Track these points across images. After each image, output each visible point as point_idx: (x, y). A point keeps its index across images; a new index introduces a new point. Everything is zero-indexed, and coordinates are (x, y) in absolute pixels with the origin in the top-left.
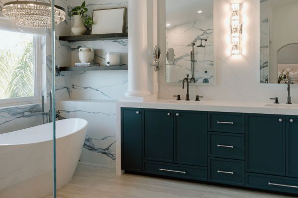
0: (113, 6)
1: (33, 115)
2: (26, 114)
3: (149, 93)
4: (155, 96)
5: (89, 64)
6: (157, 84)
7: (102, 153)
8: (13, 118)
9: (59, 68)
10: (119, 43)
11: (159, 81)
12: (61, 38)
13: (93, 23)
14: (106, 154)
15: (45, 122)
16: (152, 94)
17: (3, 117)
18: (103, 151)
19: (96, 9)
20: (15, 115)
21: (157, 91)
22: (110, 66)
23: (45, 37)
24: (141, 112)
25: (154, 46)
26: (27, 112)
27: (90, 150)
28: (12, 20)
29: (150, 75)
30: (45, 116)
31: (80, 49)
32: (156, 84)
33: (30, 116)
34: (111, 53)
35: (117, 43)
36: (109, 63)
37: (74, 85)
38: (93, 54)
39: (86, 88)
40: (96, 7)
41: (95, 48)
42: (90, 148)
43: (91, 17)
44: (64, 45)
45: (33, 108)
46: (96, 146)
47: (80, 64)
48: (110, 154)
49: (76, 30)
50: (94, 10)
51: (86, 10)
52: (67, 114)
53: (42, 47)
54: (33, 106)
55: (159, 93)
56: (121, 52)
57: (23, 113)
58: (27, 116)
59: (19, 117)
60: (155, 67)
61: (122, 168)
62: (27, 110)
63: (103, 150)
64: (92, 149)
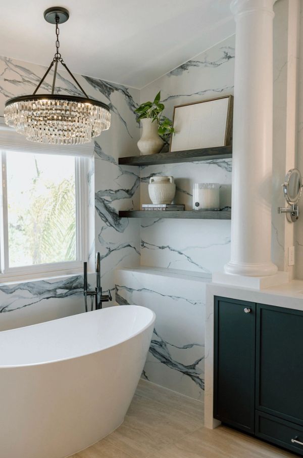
0: (209, 95)
1: (71, 294)
2: (59, 292)
3: (275, 268)
4: (288, 274)
5: (164, 206)
6: (292, 248)
7: (184, 373)
8: (37, 299)
9: (118, 213)
10: (219, 166)
11: (296, 243)
12: (122, 161)
13: (173, 130)
14: (190, 376)
15: (89, 307)
16: (281, 269)
17: (20, 297)
18: (185, 370)
19: (179, 104)
20: (40, 293)
21: (292, 263)
22: (200, 211)
23: (93, 159)
24: (254, 309)
25: (287, 172)
26: (60, 288)
27: (164, 363)
28: (20, 131)
29: (277, 231)
30: (89, 297)
31: (151, 178)
32: (290, 248)
33: (66, 295)
34: (203, 186)
35: (215, 166)
36: (197, 204)
37: (143, 242)
38: (174, 187)
39: (163, 248)
40: (179, 101)
41: (176, 177)
42: (164, 360)
43: (171, 119)
44: (126, 172)
45: (71, 282)
46: (174, 359)
47: (150, 206)
48: (198, 378)
49: (145, 146)
50: (175, 107)
51: (162, 107)
52: (129, 293)
53: (88, 177)
54: (72, 278)
55: (296, 267)
56: (221, 183)
57: (55, 290)
58: (61, 296)
59: (48, 298)
60: (289, 214)
61: (215, 416)
62: (61, 285)
63: (186, 367)
64: (167, 361)
